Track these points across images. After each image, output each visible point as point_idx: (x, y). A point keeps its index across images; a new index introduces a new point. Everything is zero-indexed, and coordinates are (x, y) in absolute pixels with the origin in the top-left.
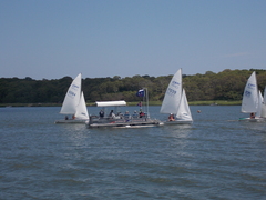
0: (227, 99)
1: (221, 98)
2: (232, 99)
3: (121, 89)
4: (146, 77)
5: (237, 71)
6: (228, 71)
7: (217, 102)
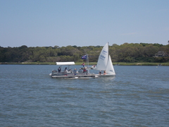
0: (126, 61)
1: (122, 61)
2: (129, 61)
3: (59, 54)
4: (75, 47)
5: (132, 44)
6: (126, 44)
7: (120, 63)
